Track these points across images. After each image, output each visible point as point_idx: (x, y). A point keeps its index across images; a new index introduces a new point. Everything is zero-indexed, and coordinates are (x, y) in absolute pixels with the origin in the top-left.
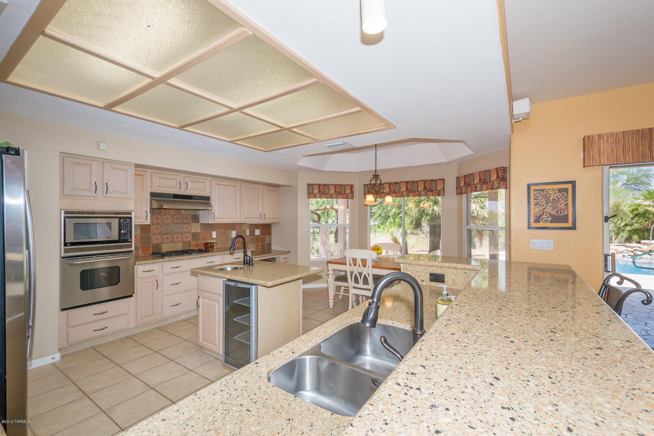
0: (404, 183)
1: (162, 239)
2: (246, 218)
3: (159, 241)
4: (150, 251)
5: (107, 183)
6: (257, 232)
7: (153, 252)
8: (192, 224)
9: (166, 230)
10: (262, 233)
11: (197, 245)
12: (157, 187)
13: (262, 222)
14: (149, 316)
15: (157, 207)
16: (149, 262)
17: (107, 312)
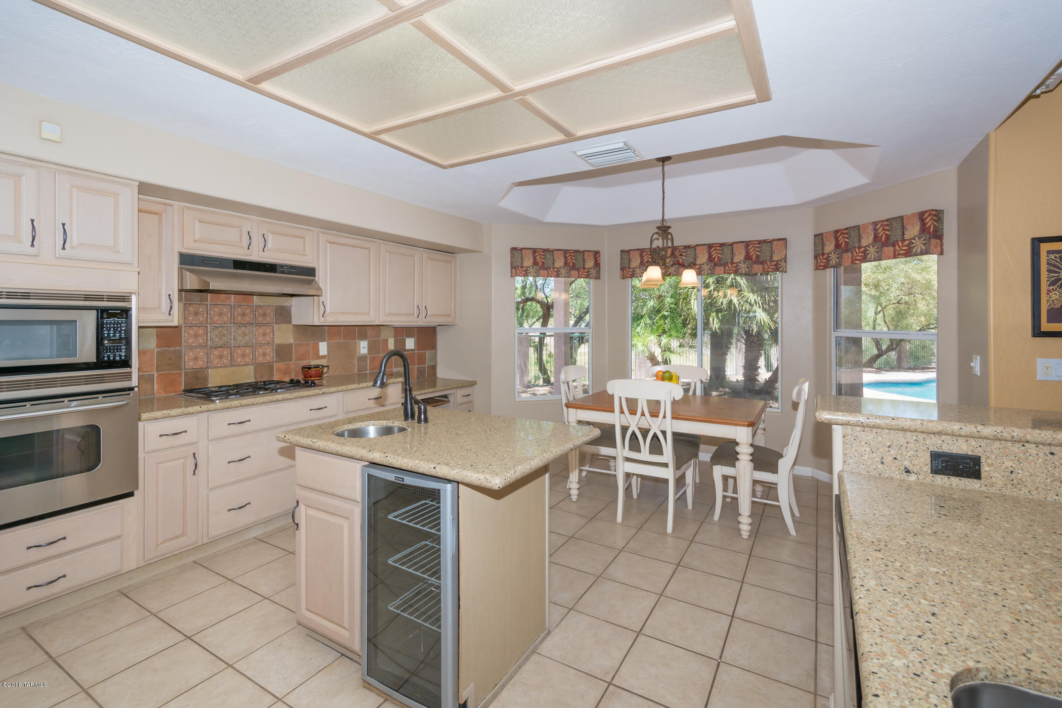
0: (704, 247)
1: (207, 358)
2: (389, 314)
3: (201, 363)
4: (181, 384)
5: (64, 224)
6: (410, 344)
7: (187, 389)
8: (276, 326)
9: (217, 339)
10: (419, 345)
11: (286, 372)
12: (195, 241)
13: (421, 322)
14: (176, 537)
15: (197, 287)
16: (174, 412)
17: (64, 538)
